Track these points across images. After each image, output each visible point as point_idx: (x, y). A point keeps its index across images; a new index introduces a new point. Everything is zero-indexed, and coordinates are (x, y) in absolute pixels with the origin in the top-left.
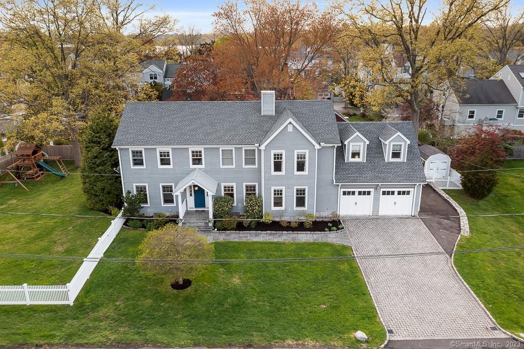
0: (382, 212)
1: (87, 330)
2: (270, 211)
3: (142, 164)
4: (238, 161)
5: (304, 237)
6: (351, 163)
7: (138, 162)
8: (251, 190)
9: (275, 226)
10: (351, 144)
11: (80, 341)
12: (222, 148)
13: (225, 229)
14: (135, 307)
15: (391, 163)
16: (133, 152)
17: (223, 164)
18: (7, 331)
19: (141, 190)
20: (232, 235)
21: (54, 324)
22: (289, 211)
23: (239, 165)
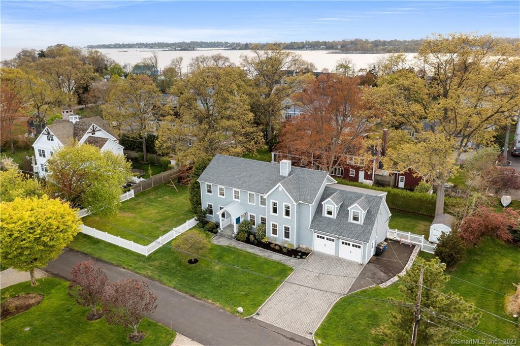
0: (342, 255)
1: (144, 268)
2: (270, 236)
3: (211, 192)
4: (257, 202)
5: (277, 257)
6: (325, 217)
7: (209, 191)
8: (263, 220)
9: (268, 246)
10: (326, 205)
11: (138, 271)
12: (249, 192)
13: (239, 240)
14: (167, 264)
15: (352, 223)
16: (207, 185)
17: (250, 202)
18: (118, 259)
19: (210, 206)
20: (242, 245)
21: (135, 262)
22: (279, 239)
23: (257, 204)
